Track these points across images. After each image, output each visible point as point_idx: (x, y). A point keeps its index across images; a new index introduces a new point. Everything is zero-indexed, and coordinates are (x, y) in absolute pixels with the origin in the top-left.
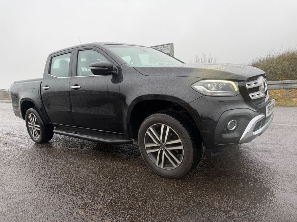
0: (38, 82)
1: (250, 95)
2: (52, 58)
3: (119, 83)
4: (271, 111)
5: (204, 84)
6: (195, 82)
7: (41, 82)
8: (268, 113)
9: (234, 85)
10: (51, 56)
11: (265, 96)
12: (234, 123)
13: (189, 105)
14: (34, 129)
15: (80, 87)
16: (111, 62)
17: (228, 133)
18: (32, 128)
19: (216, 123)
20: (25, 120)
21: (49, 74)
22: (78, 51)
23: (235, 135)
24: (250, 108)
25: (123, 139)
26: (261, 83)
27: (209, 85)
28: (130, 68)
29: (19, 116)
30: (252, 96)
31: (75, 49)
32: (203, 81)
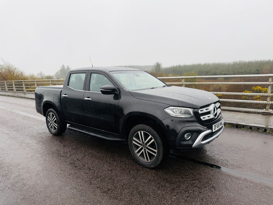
0: (59, 91)
1: (202, 117)
2: (70, 74)
3: (119, 100)
4: (217, 128)
5: (172, 109)
6: (167, 108)
7: (61, 91)
8: (214, 129)
9: (191, 111)
10: (70, 73)
11: (214, 117)
12: (189, 135)
13: (162, 122)
14: (52, 124)
15: (91, 99)
16: (114, 85)
17: (185, 141)
18: (50, 122)
19: (178, 134)
20: (45, 117)
21: (68, 86)
22: (91, 73)
23: (190, 142)
24: (201, 126)
25: (118, 138)
26: (212, 109)
27: (175, 110)
28: (127, 91)
29: (41, 113)
30: (203, 118)
31: (89, 71)
32: (172, 107)
